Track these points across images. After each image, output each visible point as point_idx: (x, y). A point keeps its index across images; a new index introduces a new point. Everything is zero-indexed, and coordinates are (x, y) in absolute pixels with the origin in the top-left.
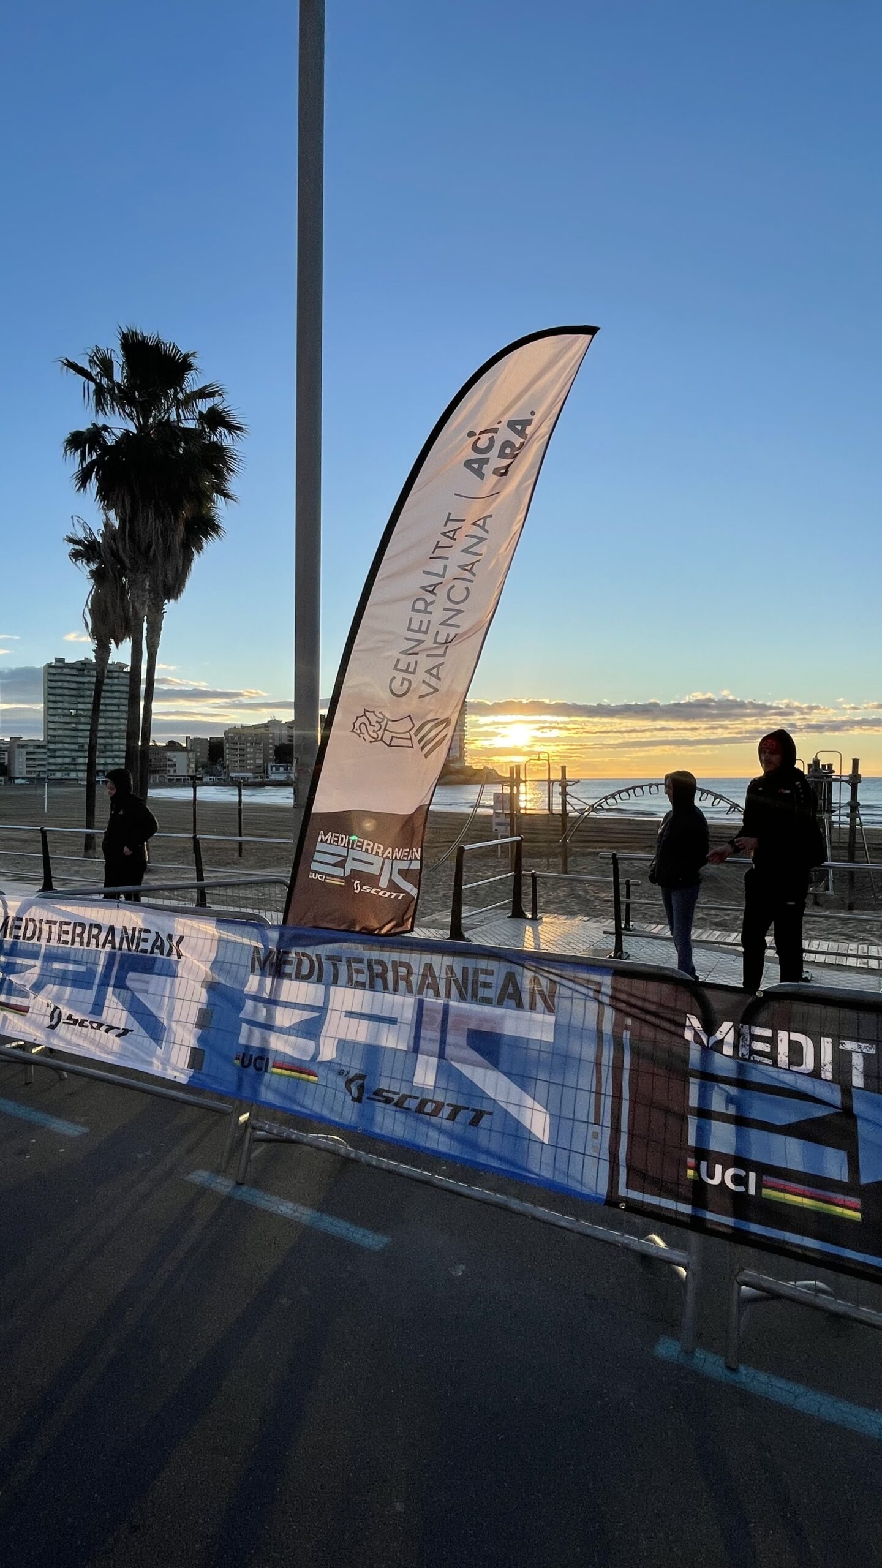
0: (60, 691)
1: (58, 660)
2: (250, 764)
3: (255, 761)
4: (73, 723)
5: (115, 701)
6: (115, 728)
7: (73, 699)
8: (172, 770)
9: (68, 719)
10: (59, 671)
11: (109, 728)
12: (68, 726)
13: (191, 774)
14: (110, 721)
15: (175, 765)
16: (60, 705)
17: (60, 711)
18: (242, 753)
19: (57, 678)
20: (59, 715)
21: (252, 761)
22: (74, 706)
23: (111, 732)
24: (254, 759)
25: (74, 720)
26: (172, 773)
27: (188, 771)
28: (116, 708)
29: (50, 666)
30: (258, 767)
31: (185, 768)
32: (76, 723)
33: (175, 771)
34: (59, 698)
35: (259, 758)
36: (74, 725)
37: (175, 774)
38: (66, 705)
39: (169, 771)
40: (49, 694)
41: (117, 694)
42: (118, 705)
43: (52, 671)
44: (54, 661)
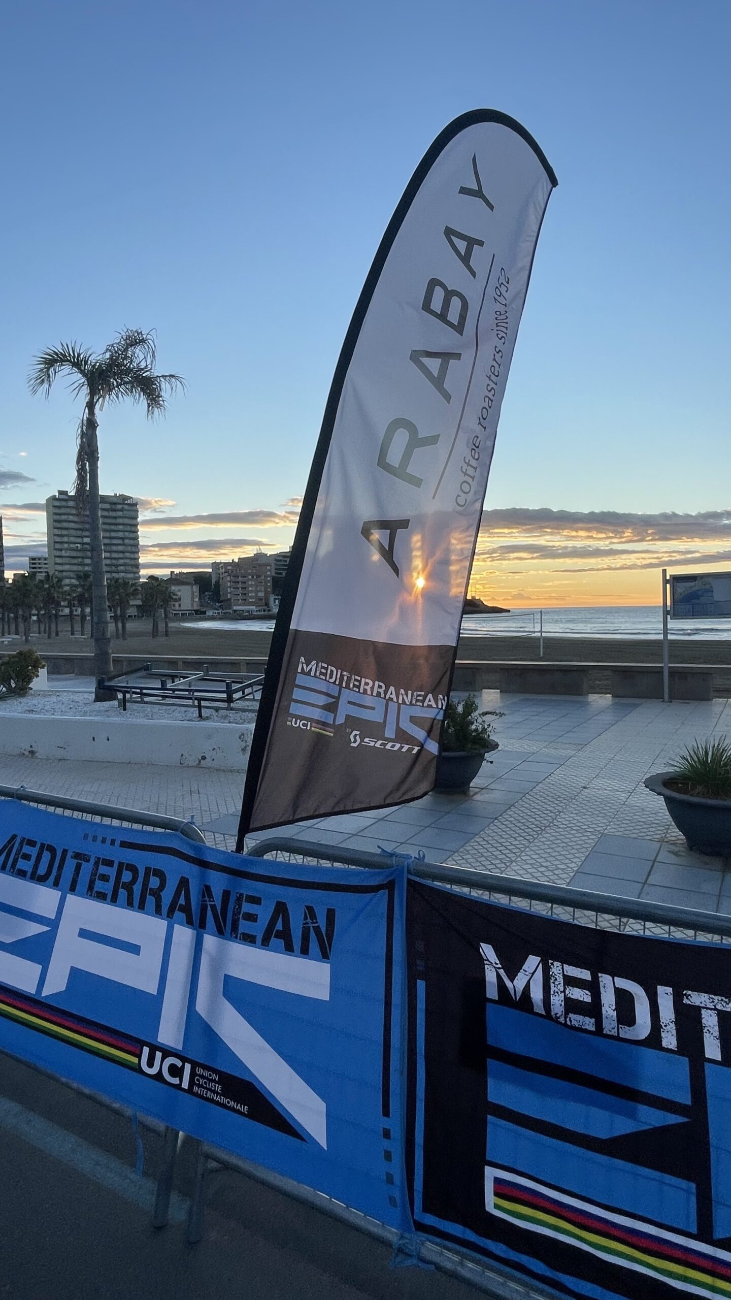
0: (65, 525)
1: (61, 493)
2: (251, 597)
3: (256, 594)
4: (79, 557)
5: (120, 534)
6: (121, 562)
7: (79, 533)
8: (177, 604)
9: (74, 554)
10: (64, 503)
11: (114, 562)
12: (75, 561)
13: (195, 608)
14: (115, 555)
15: (180, 599)
16: (65, 539)
17: (66, 546)
18: (244, 586)
19: (62, 511)
20: (66, 549)
21: (254, 595)
22: (79, 540)
23: (117, 566)
24: (257, 592)
25: (80, 554)
26: (177, 607)
27: (192, 605)
28: (120, 542)
29: (54, 498)
30: (261, 599)
31: (189, 602)
32: (82, 558)
33: (180, 605)
34: (65, 532)
35: (261, 591)
36: (80, 560)
37: (180, 609)
38: (72, 539)
39: (174, 605)
40: (55, 528)
41: (121, 527)
42: (123, 539)
43: (57, 503)
44: (57, 494)
